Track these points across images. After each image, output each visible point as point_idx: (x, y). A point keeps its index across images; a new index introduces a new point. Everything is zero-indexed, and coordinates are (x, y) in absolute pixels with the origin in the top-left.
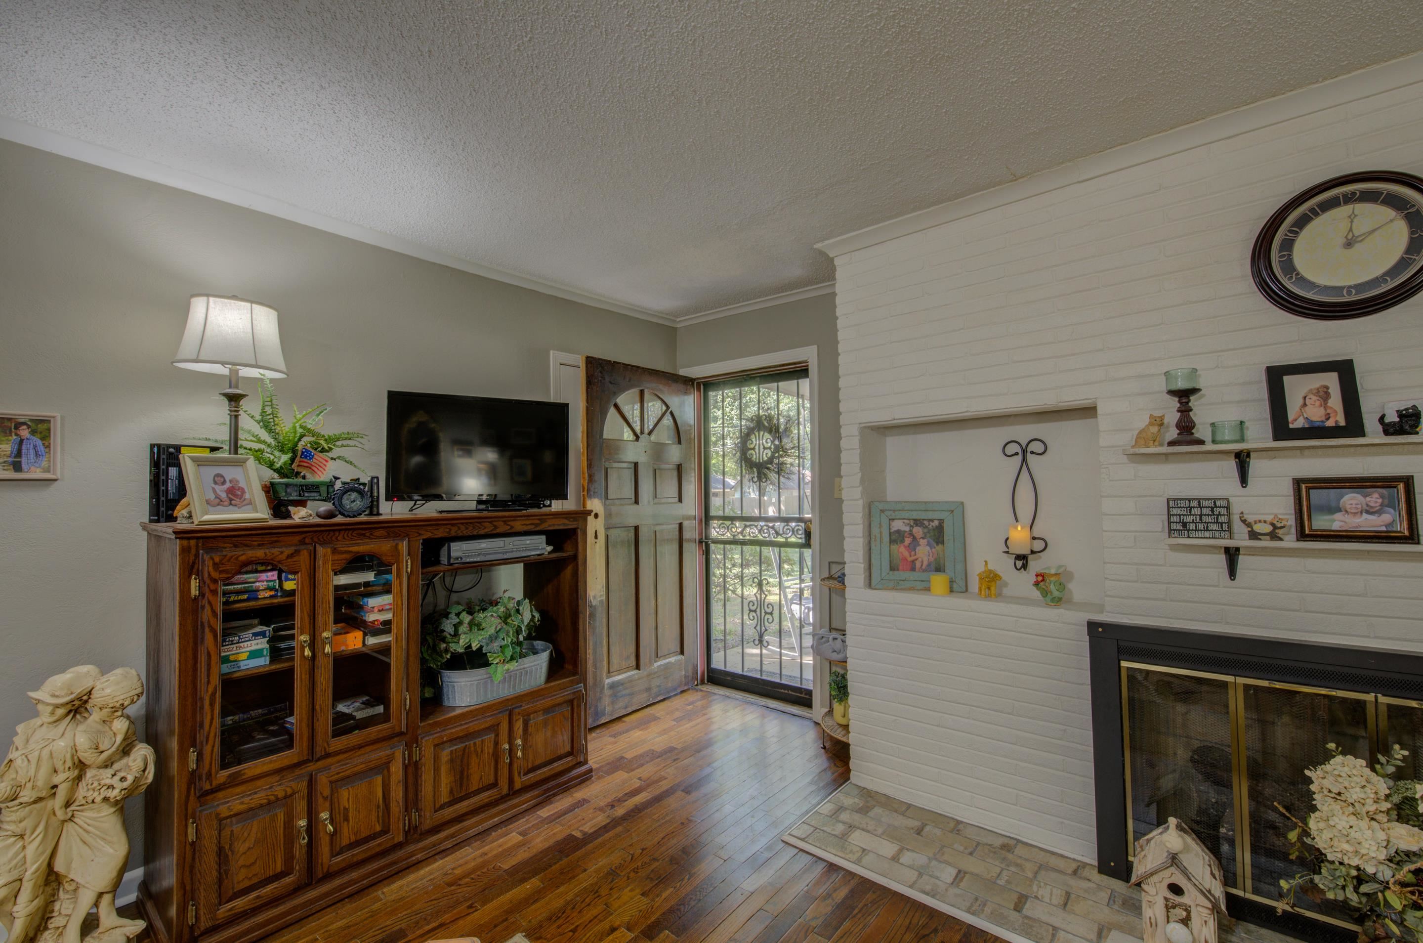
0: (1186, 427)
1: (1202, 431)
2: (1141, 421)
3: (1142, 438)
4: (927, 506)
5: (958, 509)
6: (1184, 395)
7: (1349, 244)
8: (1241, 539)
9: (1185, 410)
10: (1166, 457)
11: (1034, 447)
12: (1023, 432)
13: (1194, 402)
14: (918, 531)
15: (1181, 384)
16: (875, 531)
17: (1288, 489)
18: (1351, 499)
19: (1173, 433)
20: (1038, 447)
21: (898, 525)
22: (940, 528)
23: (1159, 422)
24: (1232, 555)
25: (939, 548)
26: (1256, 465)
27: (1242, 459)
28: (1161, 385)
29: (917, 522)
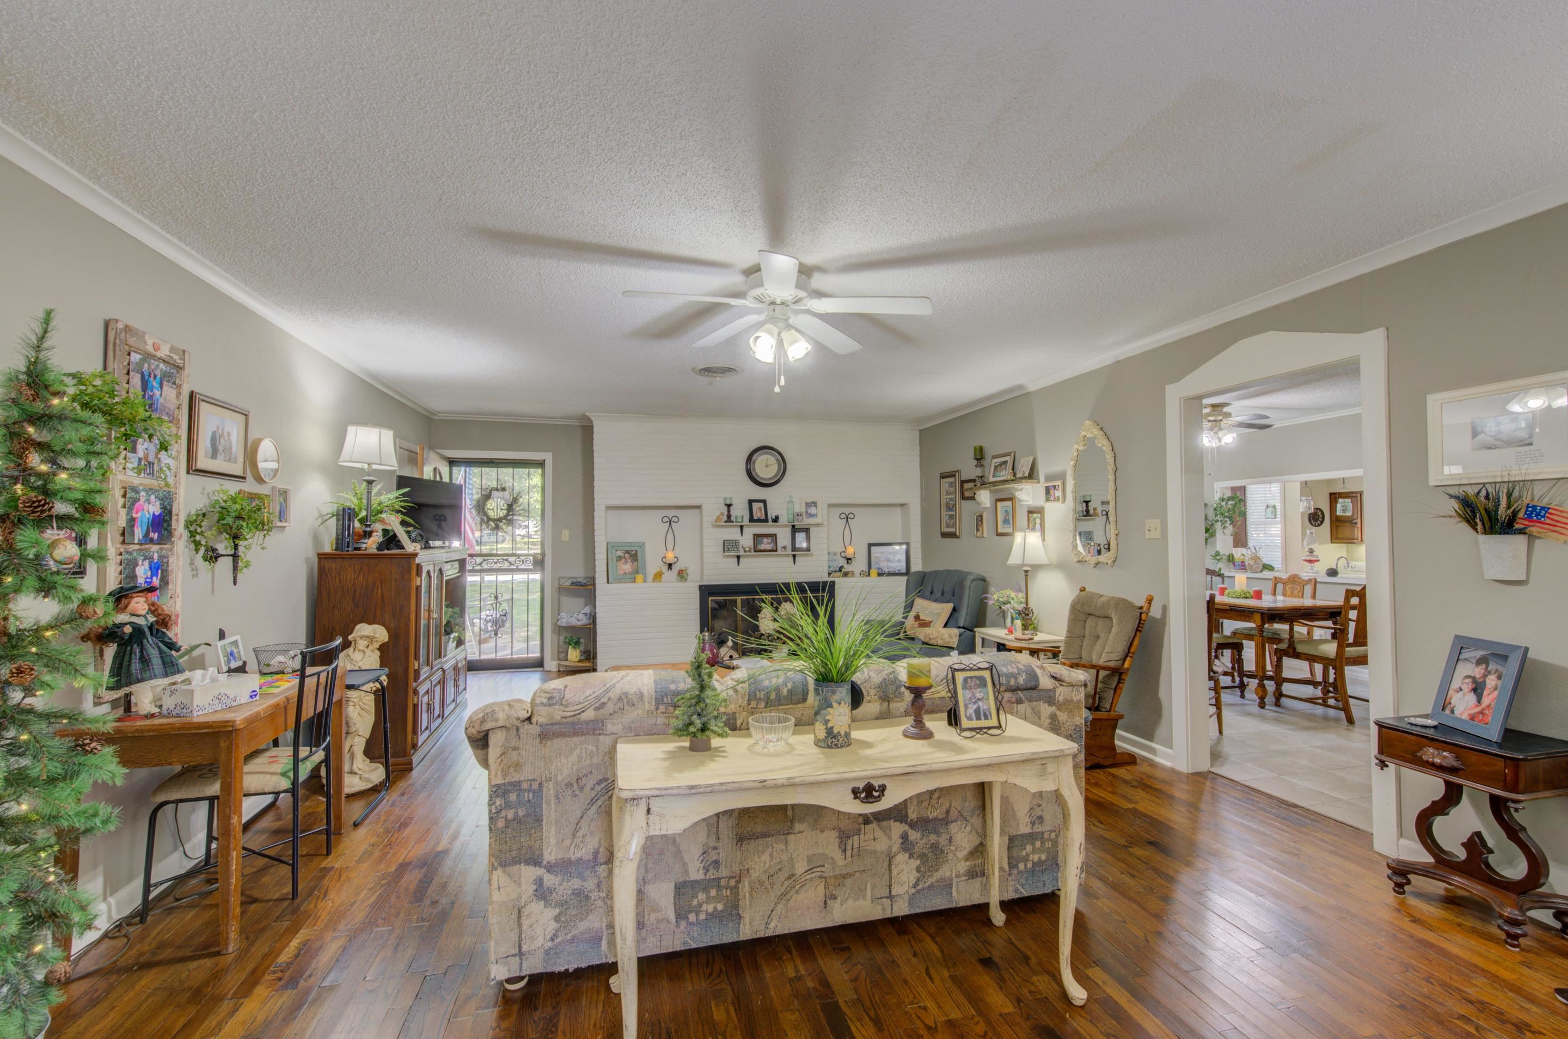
0: (729, 516)
1: (733, 518)
2: (718, 513)
3: (718, 519)
4: (631, 544)
5: (642, 545)
6: (729, 506)
7: (767, 466)
8: (741, 553)
9: (729, 511)
10: (723, 526)
11: (673, 519)
12: (670, 513)
13: (731, 508)
14: (627, 555)
15: (728, 502)
16: (610, 556)
17: (751, 537)
18: (765, 540)
19: (725, 518)
20: (675, 519)
21: (619, 553)
22: (636, 554)
23: (722, 514)
24: (738, 557)
25: (635, 563)
26: (745, 529)
27: (742, 527)
28: (722, 501)
29: (628, 552)
